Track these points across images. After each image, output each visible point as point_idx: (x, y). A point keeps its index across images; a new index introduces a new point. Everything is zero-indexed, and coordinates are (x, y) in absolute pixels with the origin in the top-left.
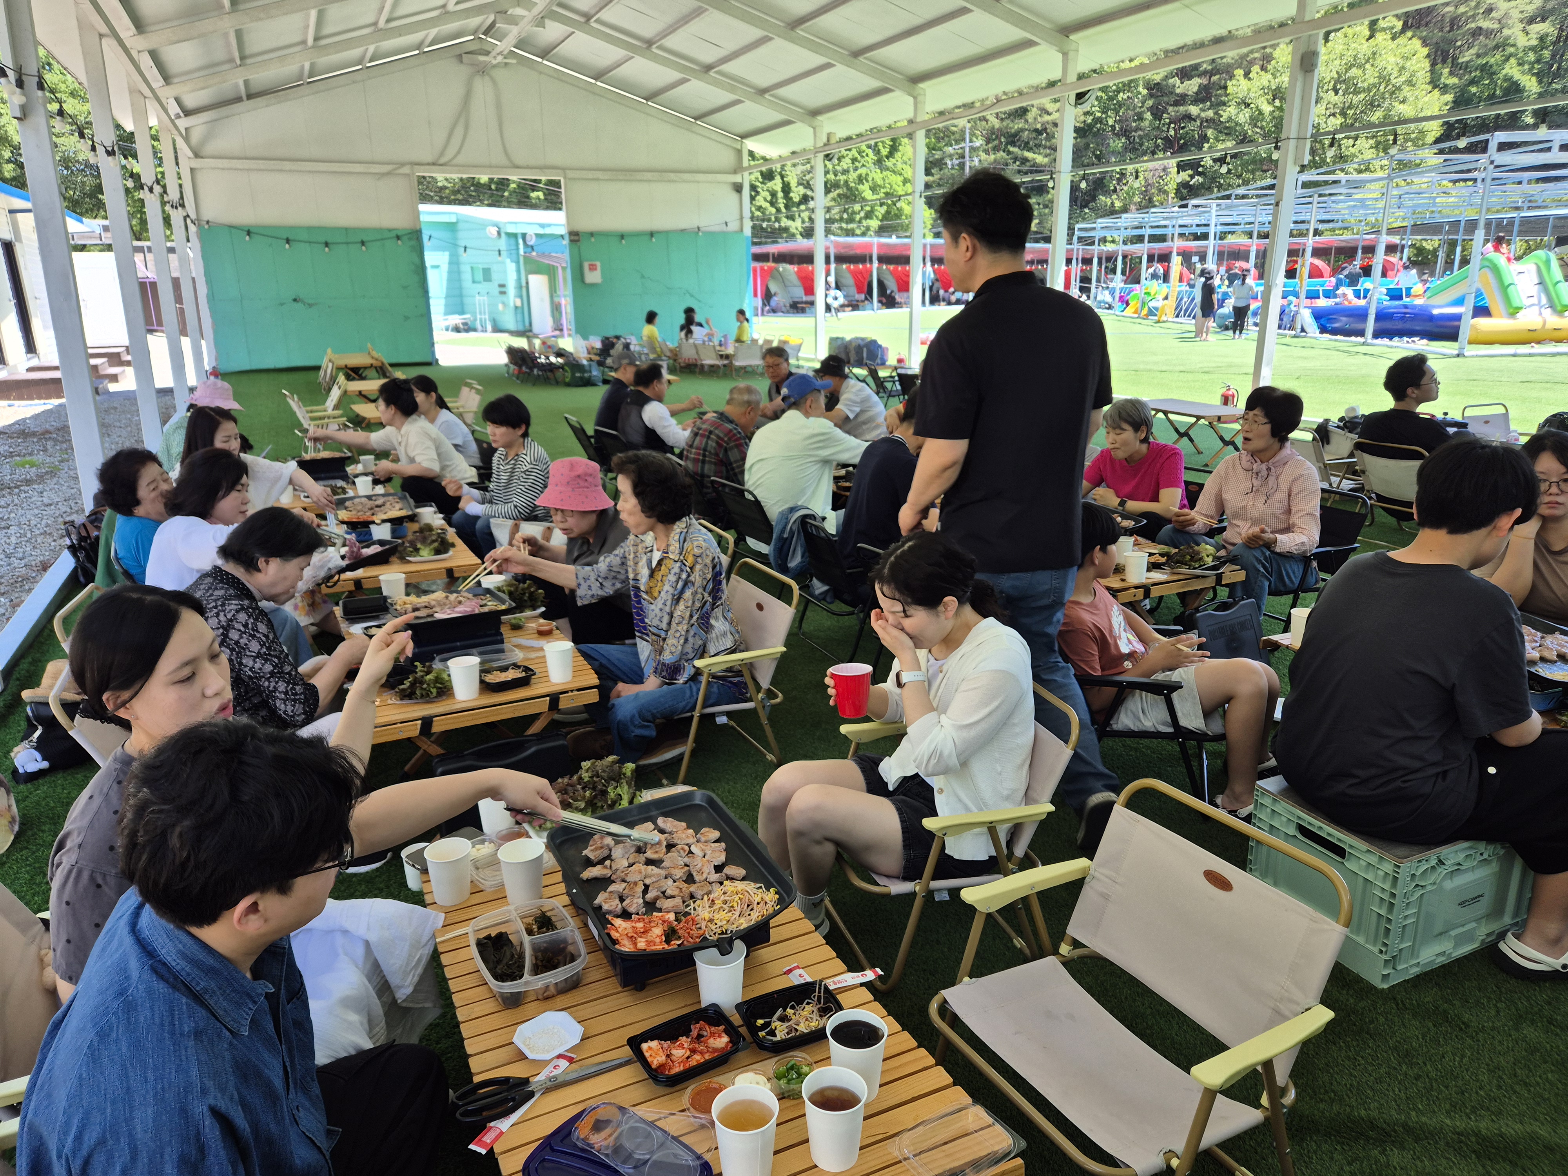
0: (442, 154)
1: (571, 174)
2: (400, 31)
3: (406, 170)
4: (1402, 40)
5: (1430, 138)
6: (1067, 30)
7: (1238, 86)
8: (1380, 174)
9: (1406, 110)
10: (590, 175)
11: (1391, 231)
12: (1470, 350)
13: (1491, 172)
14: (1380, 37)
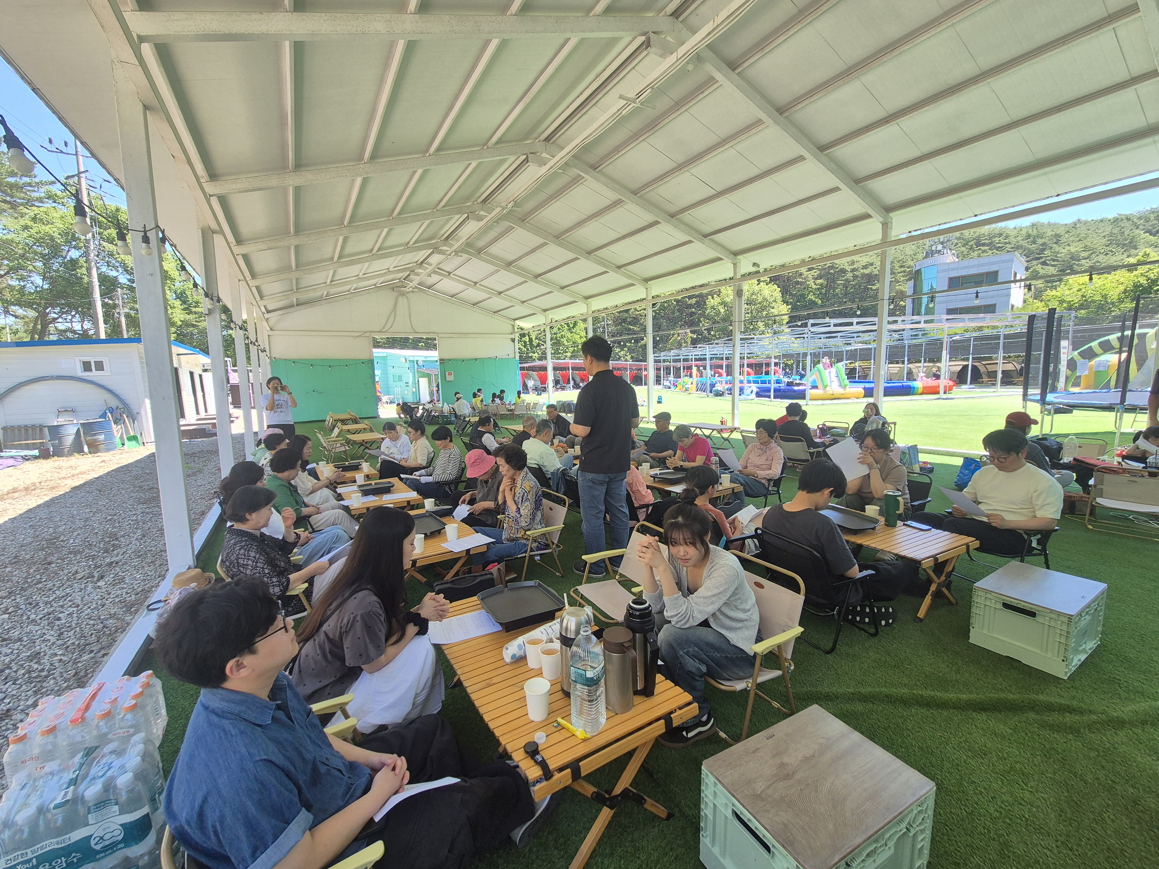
0: (384, 328)
1: (440, 335)
2: (368, 279)
3: (368, 334)
4: (770, 285)
5: (785, 322)
6: (647, 280)
7: (712, 302)
8: (768, 335)
9: (775, 311)
10: (449, 335)
11: (775, 357)
12: (810, 402)
13: (810, 335)
14: (762, 283)
